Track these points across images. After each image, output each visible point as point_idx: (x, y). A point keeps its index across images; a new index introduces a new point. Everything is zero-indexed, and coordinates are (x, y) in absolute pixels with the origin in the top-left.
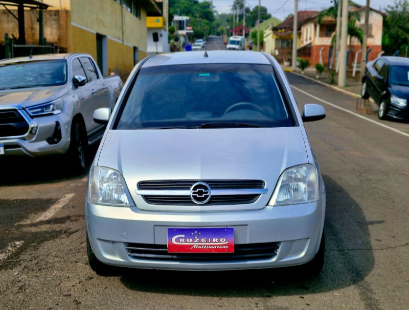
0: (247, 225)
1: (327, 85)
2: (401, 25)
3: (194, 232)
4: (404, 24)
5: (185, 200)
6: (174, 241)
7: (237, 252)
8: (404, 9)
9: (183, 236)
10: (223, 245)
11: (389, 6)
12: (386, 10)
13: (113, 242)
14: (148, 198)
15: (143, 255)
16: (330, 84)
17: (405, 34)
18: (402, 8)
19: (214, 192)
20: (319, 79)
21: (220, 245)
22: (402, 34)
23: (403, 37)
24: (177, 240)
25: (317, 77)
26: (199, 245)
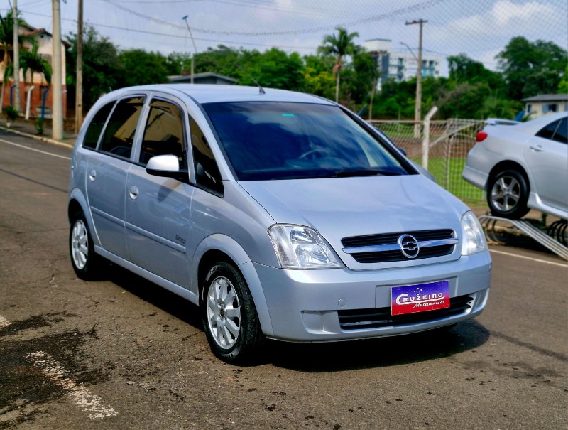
0: (456, 277)
1: (35, 137)
2: (89, 59)
3: (415, 289)
4: (92, 58)
5: (397, 256)
6: (398, 302)
7: (452, 307)
8: (91, 38)
9: (406, 295)
10: (440, 301)
11: (71, 33)
12: (68, 37)
13: (322, 312)
14: (358, 257)
15: (357, 323)
16: (37, 135)
17: (95, 72)
18: (88, 38)
19: (422, 244)
20: (11, 127)
21: (438, 301)
22: (91, 72)
23: (93, 76)
24: (401, 300)
25: (8, 125)
26: (421, 304)
